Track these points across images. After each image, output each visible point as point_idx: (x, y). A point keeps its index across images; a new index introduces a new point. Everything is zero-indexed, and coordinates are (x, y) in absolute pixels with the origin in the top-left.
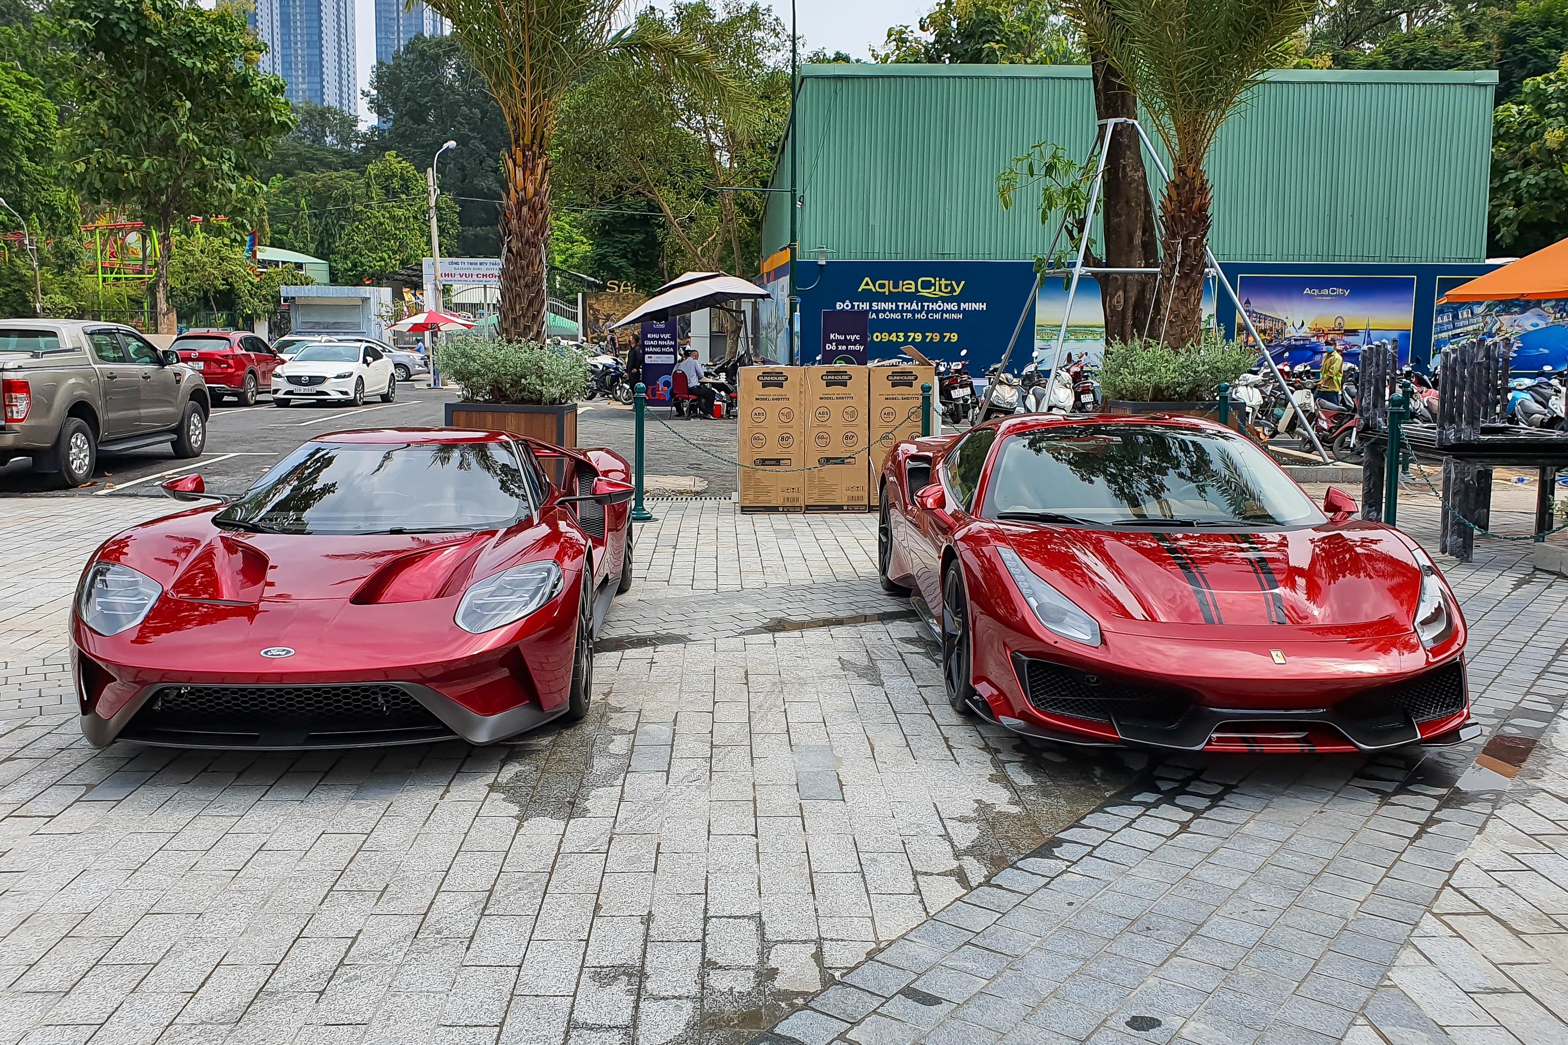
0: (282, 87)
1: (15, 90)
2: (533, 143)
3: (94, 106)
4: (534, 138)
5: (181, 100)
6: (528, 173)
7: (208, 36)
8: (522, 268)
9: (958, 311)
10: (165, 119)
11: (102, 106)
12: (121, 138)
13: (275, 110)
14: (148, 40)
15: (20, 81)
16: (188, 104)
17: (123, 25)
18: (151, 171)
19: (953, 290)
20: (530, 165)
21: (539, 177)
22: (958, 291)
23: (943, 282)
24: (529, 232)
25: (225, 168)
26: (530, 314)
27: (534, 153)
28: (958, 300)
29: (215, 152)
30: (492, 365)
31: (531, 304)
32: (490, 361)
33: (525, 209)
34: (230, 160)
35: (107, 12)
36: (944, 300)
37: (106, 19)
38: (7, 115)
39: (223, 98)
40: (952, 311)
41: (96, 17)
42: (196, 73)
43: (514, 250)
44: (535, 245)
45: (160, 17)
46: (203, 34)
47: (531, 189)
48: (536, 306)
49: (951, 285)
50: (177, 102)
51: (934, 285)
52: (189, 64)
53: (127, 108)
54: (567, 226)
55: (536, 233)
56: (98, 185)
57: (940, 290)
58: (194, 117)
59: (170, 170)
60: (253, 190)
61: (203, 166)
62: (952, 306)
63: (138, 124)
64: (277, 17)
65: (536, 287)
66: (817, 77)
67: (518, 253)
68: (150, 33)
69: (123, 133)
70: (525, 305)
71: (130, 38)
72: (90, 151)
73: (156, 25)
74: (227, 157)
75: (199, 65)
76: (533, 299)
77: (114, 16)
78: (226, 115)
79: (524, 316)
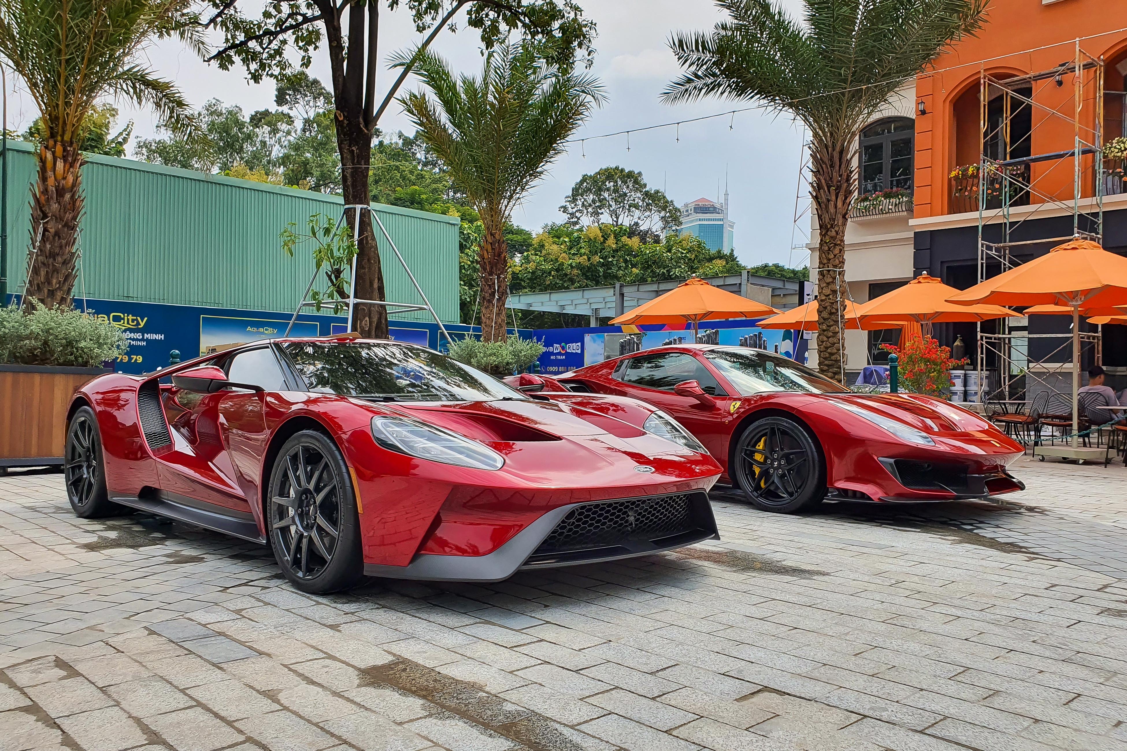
4: (72, 137)
6: (68, 165)
9: (143, 340)
19: (138, 324)
20: (70, 159)
22: (142, 324)
23: (131, 317)
28: (143, 331)
36: (131, 331)
40: (137, 340)
44: (72, 228)
47: (70, 180)
49: (137, 320)
51: (124, 319)
55: (73, 219)
57: (128, 323)
62: (139, 336)
66: (18, 151)
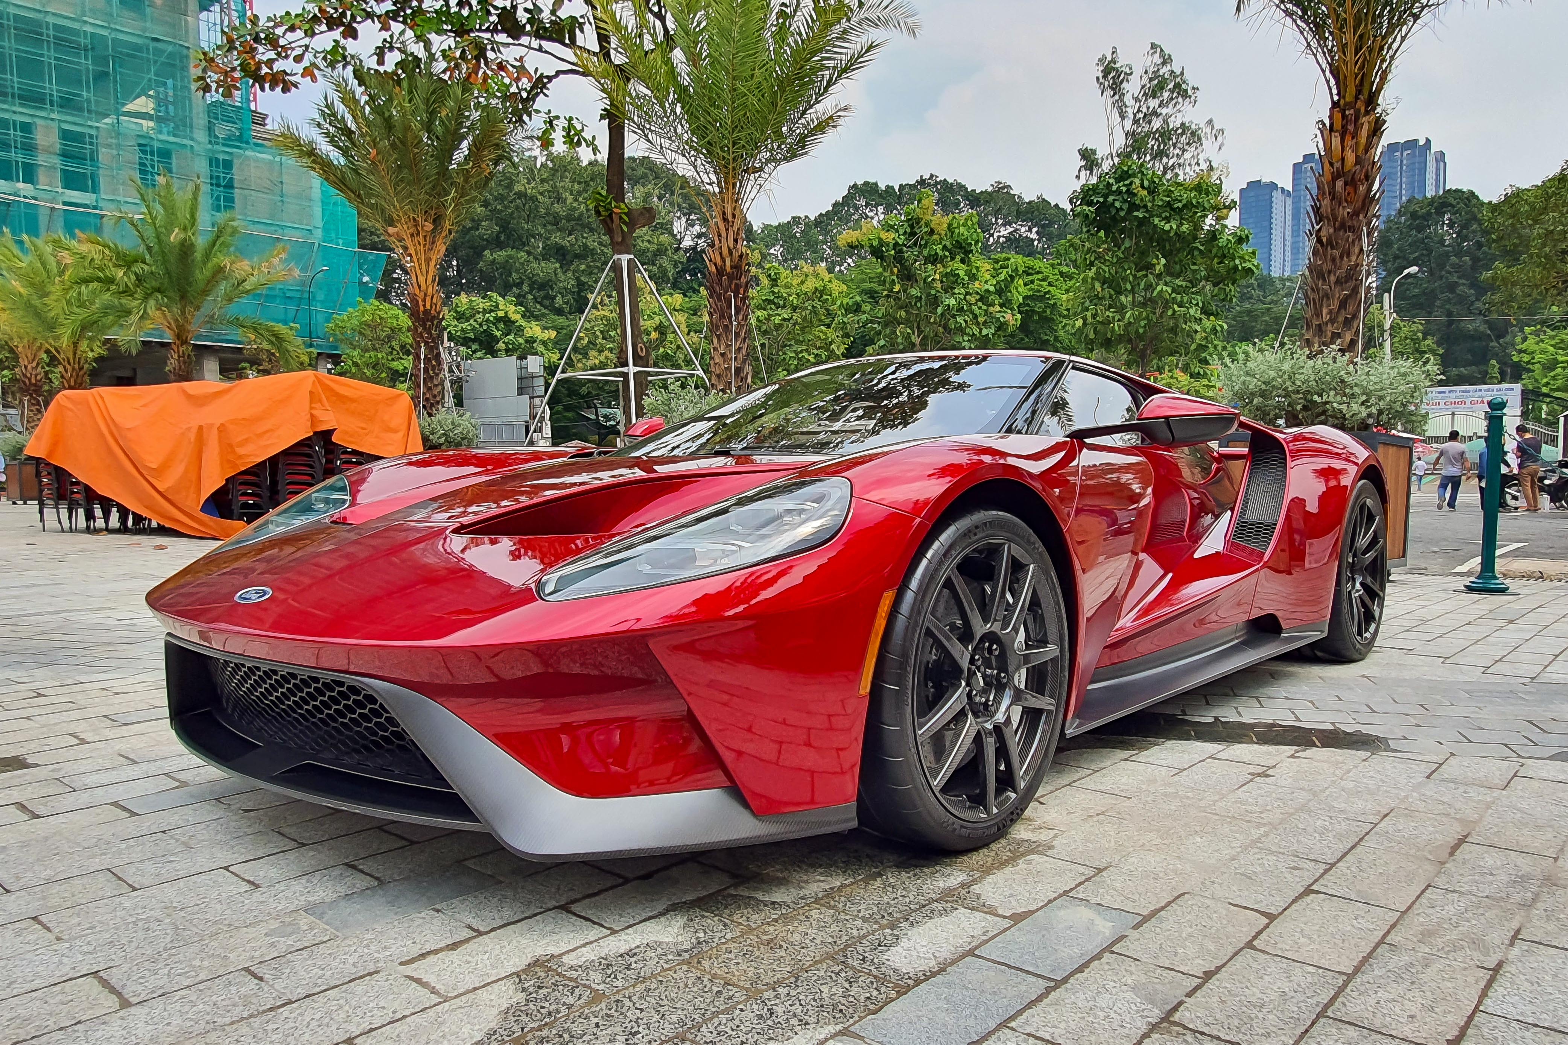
0: (1247, 237)
1: (1057, 280)
2: (1357, 98)
3: (1091, 274)
4: (1359, 92)
5: (1158, 258)
6: (1348, 137)
7: (1184, 202)
8: (1333, 260)
10: (1146, 276)
11: (1098, 273)
12: (1111, 297)
13: (1240, 257)
14: (1136, 213)
15: (1062, 274)
16: (1163, 261)
17: (1117, 204)
18: (1132, 320)
20: (1351, 128)
21: (1363, 141)
24: (1344, 212)
25: (1192, 311)
26: (1341, 319)
27: (1357, 112)
29: (1185, 299)
30: (1274, 379)
31: (1343, 304)
32: (1273, 374)
33: (1340, 183)
34: (1197, 304)
35: (1106, 196)
37: (1105, 201)
38: (1049, 299)
39: (1196, 253)
41: (1098, 202)
42: (1172, 234)
43: (1324, 240)
44: (1352, 229)
45: (1145, 192)
46: (1180, 201)
47: (1350, 157)
48: (1351, 308)
50: (1155, 261)
52: (1167, 227)
53: (1116, 273)
54: (1552, 349)
55: (1356, 214)
56: (1092, 336)
58: (1168, 270)
59: (1147, 318)
60: (1215, 329)
61: (1174, 312)
63: (1125, 283)
64: (1289, 213)
65: (1351, 284)
67: (1329, 242)
68: (1137, 208)
69: (1112, 292)
70: (1335, 305)
71: (1122, 214)
72: (1087, 310)
73: (1142, 200)
74: (1194, 302)
75: (1175, 227)
76: (1347, 297)
77: (1111, 199)
78: (1196, 267)
79: (1332, 321)
